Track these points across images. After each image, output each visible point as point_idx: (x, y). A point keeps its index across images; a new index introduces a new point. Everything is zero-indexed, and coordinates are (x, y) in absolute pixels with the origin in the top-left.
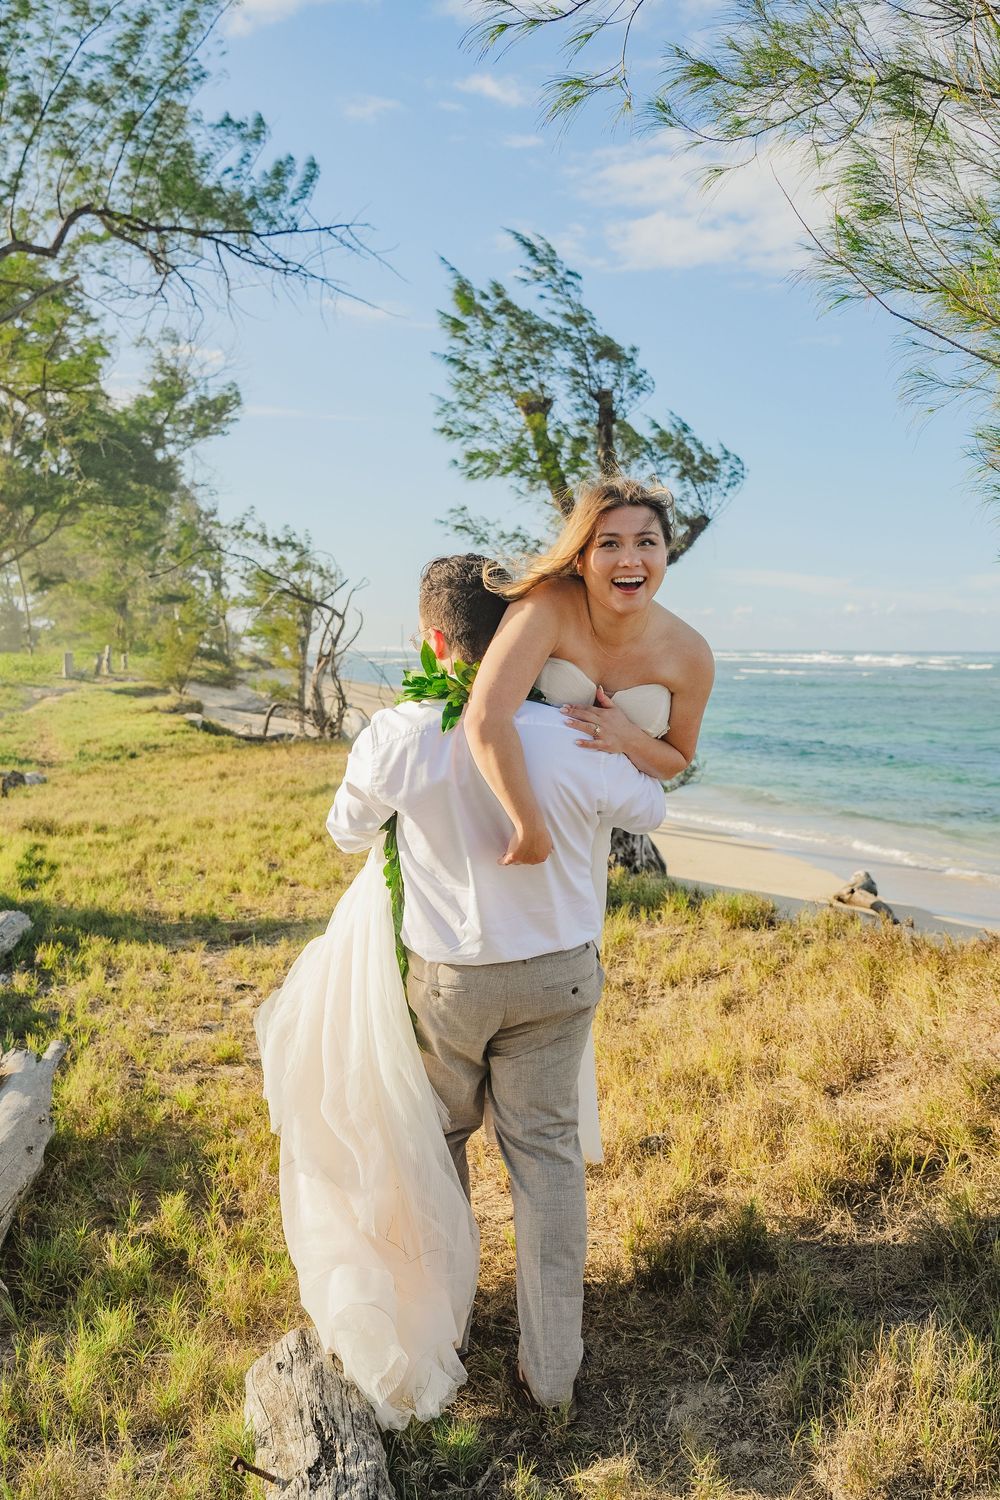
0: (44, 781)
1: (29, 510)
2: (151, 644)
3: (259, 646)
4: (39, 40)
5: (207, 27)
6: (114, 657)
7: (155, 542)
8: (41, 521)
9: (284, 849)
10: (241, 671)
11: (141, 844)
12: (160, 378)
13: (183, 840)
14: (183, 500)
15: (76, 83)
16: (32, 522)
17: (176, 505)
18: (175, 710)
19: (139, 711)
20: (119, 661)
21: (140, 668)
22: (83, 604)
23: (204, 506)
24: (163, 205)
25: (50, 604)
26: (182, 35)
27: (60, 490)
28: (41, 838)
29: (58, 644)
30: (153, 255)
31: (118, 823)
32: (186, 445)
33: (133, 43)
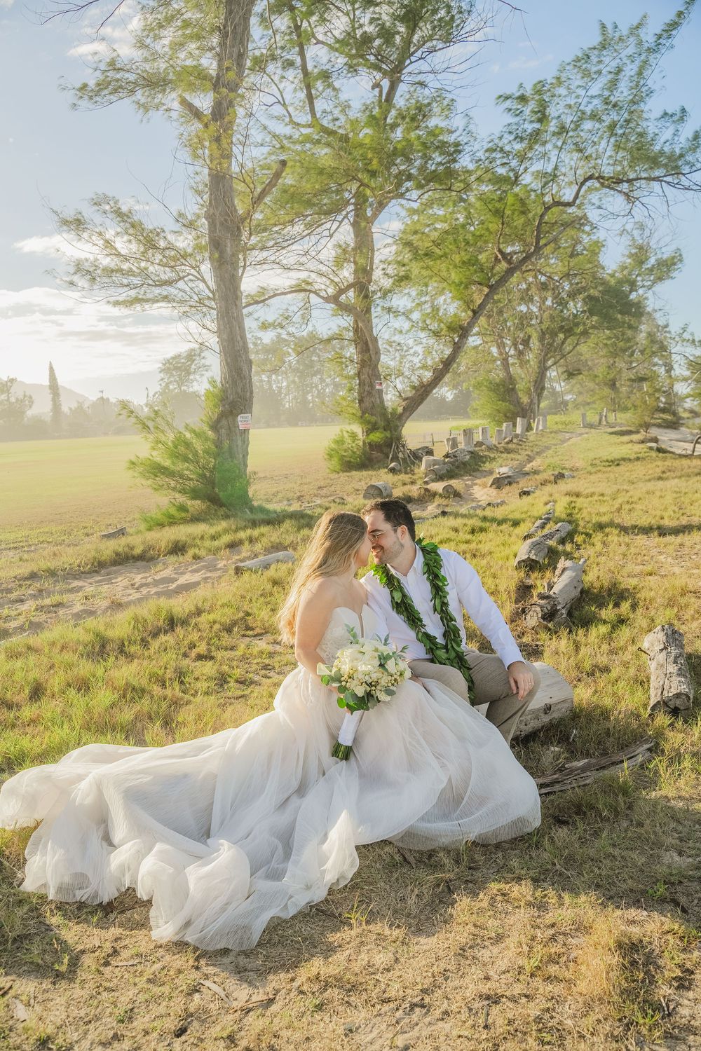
0: (574, 477)
1: (561, 336)
2: (630, 405)
3: (695, 403)
4: (565, 96)
5: (654, 65)
6: (609, 414)
7: (632, 346)
8: (569, 340)
9: (687, 501)
10: (683, 419)
11: (620, 500)
12: (633, 251)
13: (640, 499)
14: (648, 320)
15: (584, 113)
16: (563, 343)
17: (644, 324)
18: (643, 442)
19: (623, 443)
20: (611, 417)
21: (624, 419)
22: (591, 385)
23: (661, 322)
24: (630, 166)
25: (573, 386)
26: (640, 73)
27: (577, 325)
28: (574, 499)
29: (578, 409)
30: (627, 195)
31: (610, 492)
32: (650, 288)
33: (613, 85)
